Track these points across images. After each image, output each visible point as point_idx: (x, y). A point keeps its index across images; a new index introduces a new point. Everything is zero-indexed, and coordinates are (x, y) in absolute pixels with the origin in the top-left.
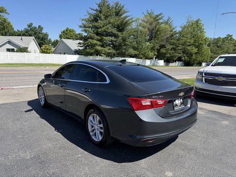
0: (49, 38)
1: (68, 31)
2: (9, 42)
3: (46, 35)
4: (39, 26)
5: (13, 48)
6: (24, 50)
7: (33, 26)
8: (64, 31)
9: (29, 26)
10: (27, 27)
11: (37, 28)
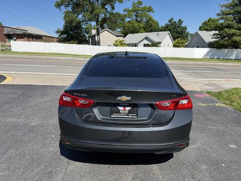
0: (187, 31)
1: (210, 22)
2: (146, 38)
3: (185, 28)
4: (180, 20)
5: (148, 43)
6: (155, 44)
7: (173, 21)
8: (205, 22)
9: (170, 21)
10: (168, 22)
11: (177, 22)
